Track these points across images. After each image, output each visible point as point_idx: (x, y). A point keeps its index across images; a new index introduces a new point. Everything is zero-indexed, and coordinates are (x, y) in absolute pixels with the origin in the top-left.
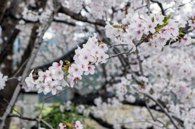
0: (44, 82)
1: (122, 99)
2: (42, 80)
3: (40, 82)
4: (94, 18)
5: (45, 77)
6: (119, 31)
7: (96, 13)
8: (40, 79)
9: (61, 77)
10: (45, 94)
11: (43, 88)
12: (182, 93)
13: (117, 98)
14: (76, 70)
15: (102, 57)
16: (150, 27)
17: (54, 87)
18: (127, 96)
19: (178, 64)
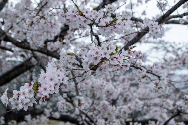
0: (18, 99)
1: (49, 115)
2: (16, 98)
3: (15, 99)
4: (36, 47)
5: (19, 95)
6: (72, 58)
7: (38, 42)
8: (15, 97)
9: (32, 96)
10: (18, 110)
11: (17, 104)
12: (105, 110)
13: (45, 115)
14: (45, 89)
15: (63, 79)
16: (106, 54)
17: (26, 104)
18: (53, 113)
19: (102, 86)
